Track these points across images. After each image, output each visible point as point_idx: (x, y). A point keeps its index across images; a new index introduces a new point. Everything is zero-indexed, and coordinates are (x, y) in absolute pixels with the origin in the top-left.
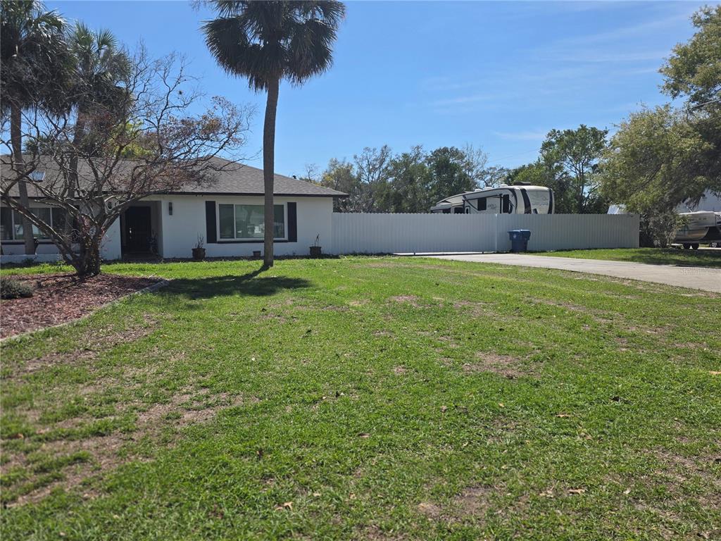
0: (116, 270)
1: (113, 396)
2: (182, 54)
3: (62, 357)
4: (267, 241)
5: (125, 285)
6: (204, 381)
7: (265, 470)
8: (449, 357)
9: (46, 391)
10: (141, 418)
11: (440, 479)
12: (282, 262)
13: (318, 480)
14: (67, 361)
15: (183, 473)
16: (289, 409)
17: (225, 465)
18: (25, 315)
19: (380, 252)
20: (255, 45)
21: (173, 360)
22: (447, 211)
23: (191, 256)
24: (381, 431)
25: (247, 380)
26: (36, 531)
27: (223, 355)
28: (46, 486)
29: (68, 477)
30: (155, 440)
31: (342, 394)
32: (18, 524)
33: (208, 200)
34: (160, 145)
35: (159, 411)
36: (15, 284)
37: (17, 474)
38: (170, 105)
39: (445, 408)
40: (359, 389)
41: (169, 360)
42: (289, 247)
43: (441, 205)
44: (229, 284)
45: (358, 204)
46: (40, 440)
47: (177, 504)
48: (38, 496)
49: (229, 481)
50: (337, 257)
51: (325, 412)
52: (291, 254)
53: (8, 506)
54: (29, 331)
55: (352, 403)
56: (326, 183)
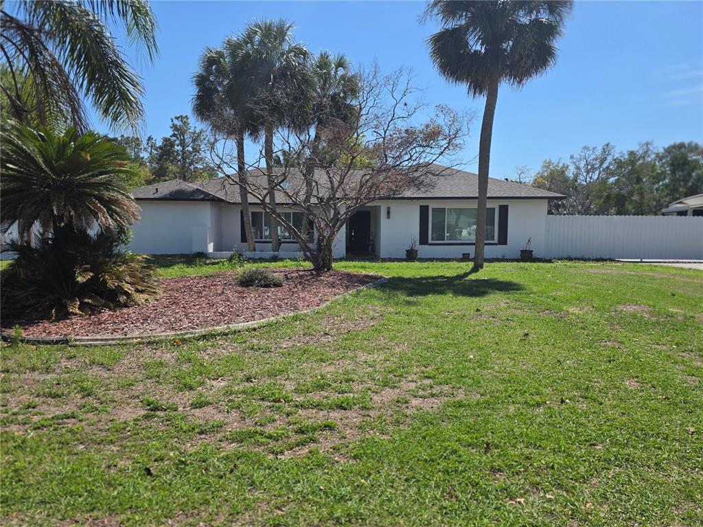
0: (343, 267)
1: (350, 376)
2: (410, 68)
3: (308, 338)
4: (478, 244)
5: (352, 280)
6: (427, 372)
7: (494, 464)
8: (693, 375)
9: (297, 366)
10: (374, 398)
11: (691, 505)
12: (492, 264)
13: (550, 482)
14: (311, 343)
15: (417, 453)
16: (512, 409)
17: (454, 452)
18: (278, 302)
19: (599, 257)
20: (476, 51)
21: (398, 350)
22: (682, 213)
23: (405, 257)
24: (615, 443)
25: (467, 376)
26: (301, 481)
27: (442, 349)
28: (305, 445)
29: (321, 440)
30: (389, 420)
31: (567, 401)
32: (288, 473)
33: (422, 204)
34: (385, 154)
35: (389, 394)
36: (270, 275)
37: (283, 431)
38: (396, 116)
39: (692, 429)
40: (586, 398)
41: (394, 349)
42: (499, 250)
43: (676, 206)
44: (442, 284)
45: (573, 206)
46: (297, 406)
47: (414, 480)
48: (300, 452)
49: (460, 468)
50: (550, 261)
51: (551, 417)
52: (500, 257)
53: (279, 457)
54: (282, 315)
55: (580, 411)
56: (538, 185)
